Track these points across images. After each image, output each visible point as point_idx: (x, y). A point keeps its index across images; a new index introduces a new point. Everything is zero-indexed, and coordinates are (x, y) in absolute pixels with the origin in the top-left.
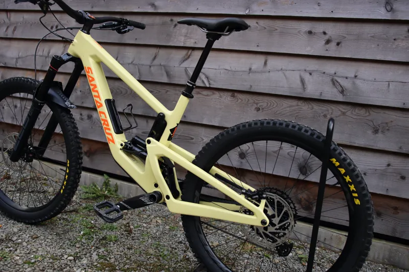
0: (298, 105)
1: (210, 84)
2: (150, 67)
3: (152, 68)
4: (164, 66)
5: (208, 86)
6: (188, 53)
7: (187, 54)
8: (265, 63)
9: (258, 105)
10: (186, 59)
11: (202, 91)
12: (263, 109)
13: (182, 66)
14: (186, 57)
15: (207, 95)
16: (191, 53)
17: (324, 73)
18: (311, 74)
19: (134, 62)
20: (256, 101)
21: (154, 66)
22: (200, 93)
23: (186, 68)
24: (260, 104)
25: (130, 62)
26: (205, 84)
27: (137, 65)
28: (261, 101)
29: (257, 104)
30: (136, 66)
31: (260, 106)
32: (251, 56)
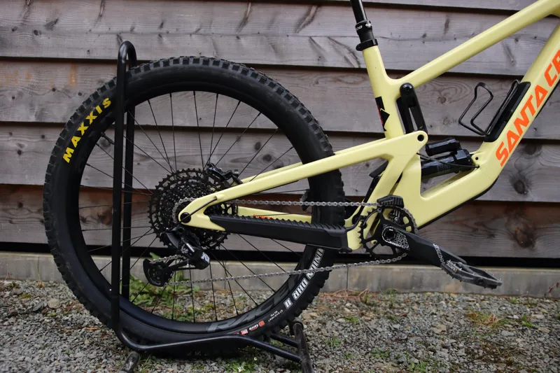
0: (502, 89)
1: (359, 63)
2: (238, 38)
3: (243, 41)
4: (266, 35)
5: (356, 66)
6: (310, 10)
7: (308, 14)
8: (447, 25)
9: (443, 93)
10: (309, 22)
11: (343, 77)
12: (450, 98)
13: (301, 33)
14: (308, 19)
15: (354, 83)
16: (316, 12)
17: (535, 37)
18: (517, 40)
19: (202, 31)
20: (438, 88)
21: (245, 35)
22: (340, 81)
23: (310, 37)
24: (445, 91)
25: (194, 29)
26: (350, 63)
27: (207, 35)
28: (445, 87)
29: (440, 91)
30: (208, 38)
31: (445, 95)
32: (423, 14)
